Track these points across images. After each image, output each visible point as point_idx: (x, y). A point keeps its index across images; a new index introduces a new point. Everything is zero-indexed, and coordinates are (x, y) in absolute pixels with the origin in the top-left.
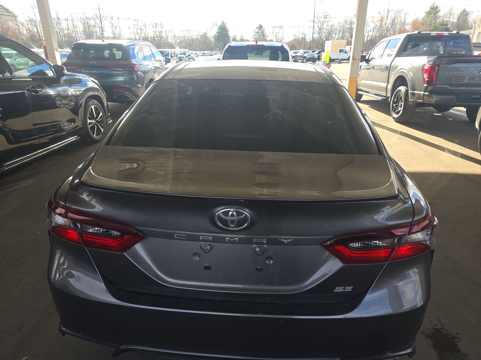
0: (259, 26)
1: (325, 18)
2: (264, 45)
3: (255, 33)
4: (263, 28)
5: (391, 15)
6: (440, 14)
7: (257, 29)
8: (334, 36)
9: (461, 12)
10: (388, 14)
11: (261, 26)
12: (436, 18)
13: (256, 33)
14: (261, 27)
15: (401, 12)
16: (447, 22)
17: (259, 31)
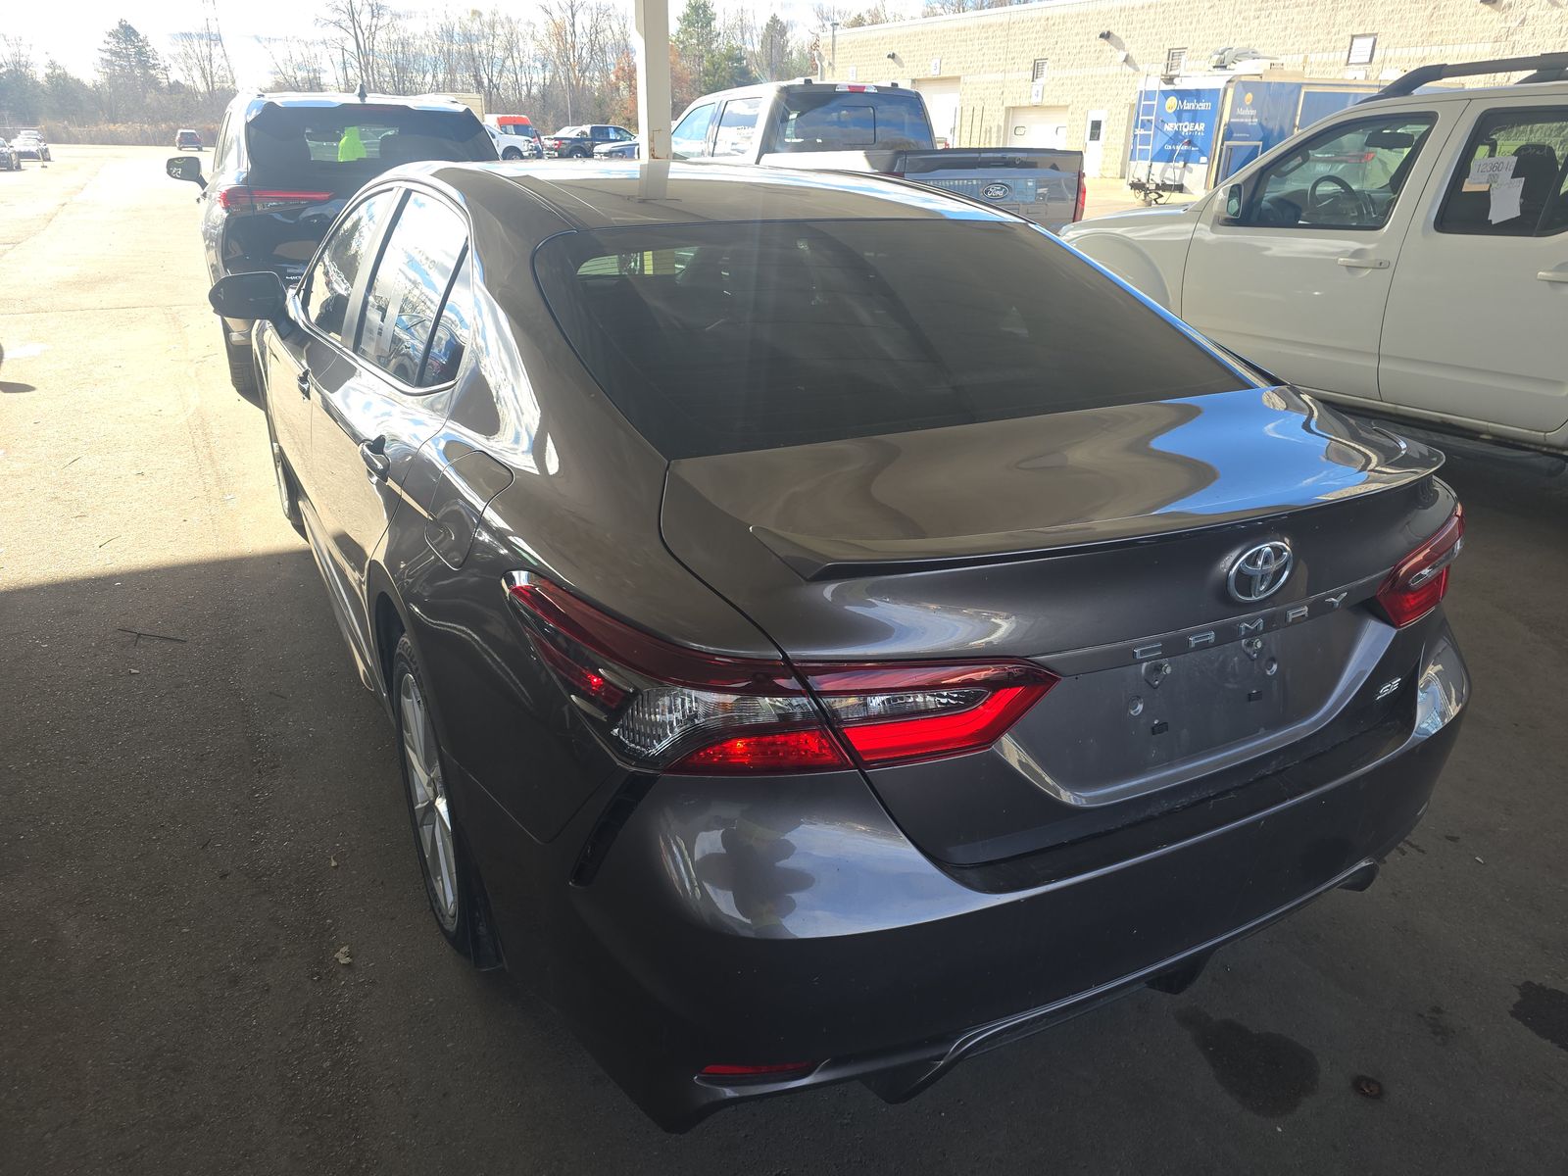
0: (121, 26)
1: (373, 16)
2: (405, 108)
3: (107, 56)
4: (141, 37)
5: (583, 20)
6: (717, 25)
7: (114, 41)
8: (419, 79)
9: (767, 25)
10: (573, 16)
11: (130, 27)
12: (708, 38)
13: (113, 53)
14: (127, 33)
15: (611, 12)
16: (738, 52)
17: (126, 49)
